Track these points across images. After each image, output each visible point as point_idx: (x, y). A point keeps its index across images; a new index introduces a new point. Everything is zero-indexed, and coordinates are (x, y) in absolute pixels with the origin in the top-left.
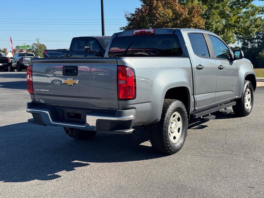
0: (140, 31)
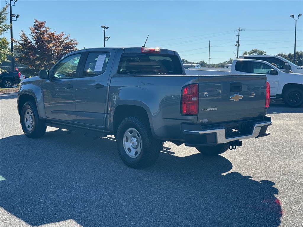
0: (150, 50)
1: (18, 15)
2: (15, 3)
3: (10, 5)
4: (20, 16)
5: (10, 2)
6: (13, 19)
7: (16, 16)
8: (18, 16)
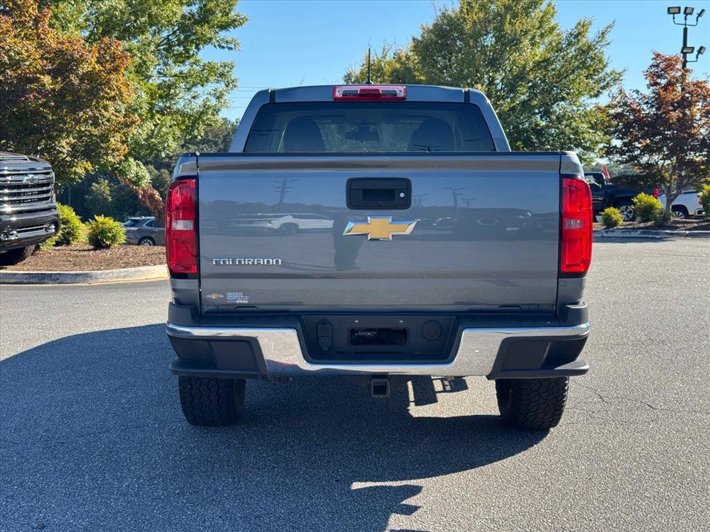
0: (361, 90)
1: (701, 48)
2: (697, 20)
3: (684, 26)
4: (706, 50)
5: (686, 19)
6: (688, 59)
7: (697, 49)
8: (701, 50)
